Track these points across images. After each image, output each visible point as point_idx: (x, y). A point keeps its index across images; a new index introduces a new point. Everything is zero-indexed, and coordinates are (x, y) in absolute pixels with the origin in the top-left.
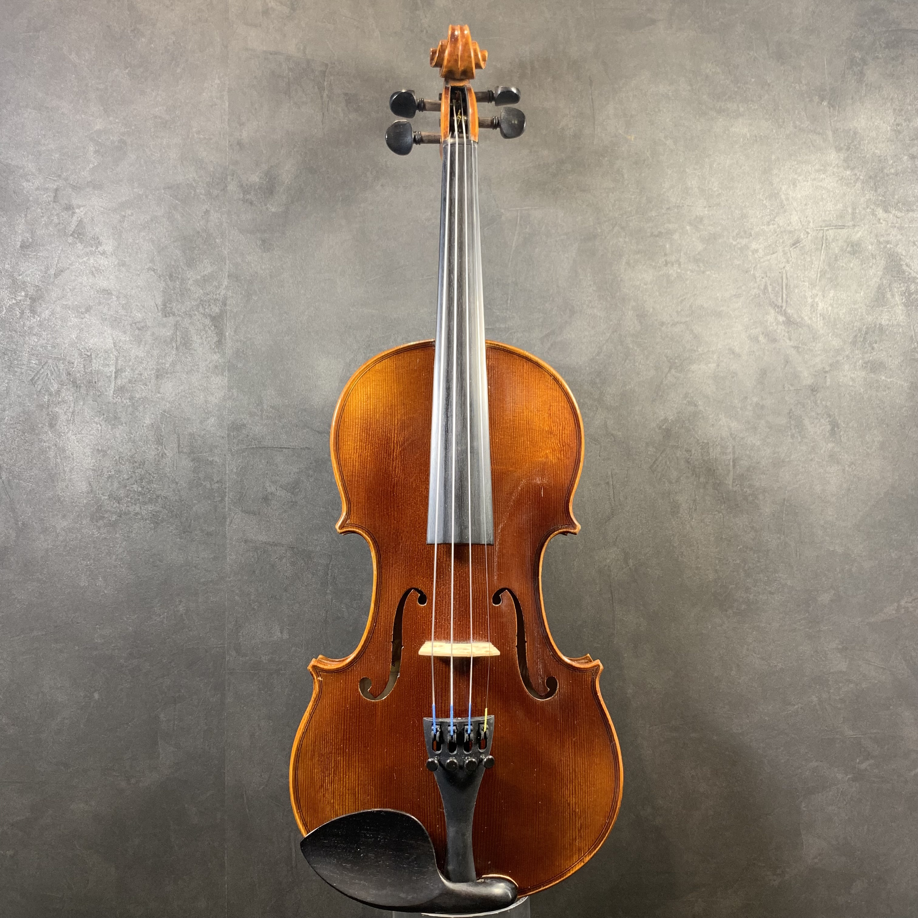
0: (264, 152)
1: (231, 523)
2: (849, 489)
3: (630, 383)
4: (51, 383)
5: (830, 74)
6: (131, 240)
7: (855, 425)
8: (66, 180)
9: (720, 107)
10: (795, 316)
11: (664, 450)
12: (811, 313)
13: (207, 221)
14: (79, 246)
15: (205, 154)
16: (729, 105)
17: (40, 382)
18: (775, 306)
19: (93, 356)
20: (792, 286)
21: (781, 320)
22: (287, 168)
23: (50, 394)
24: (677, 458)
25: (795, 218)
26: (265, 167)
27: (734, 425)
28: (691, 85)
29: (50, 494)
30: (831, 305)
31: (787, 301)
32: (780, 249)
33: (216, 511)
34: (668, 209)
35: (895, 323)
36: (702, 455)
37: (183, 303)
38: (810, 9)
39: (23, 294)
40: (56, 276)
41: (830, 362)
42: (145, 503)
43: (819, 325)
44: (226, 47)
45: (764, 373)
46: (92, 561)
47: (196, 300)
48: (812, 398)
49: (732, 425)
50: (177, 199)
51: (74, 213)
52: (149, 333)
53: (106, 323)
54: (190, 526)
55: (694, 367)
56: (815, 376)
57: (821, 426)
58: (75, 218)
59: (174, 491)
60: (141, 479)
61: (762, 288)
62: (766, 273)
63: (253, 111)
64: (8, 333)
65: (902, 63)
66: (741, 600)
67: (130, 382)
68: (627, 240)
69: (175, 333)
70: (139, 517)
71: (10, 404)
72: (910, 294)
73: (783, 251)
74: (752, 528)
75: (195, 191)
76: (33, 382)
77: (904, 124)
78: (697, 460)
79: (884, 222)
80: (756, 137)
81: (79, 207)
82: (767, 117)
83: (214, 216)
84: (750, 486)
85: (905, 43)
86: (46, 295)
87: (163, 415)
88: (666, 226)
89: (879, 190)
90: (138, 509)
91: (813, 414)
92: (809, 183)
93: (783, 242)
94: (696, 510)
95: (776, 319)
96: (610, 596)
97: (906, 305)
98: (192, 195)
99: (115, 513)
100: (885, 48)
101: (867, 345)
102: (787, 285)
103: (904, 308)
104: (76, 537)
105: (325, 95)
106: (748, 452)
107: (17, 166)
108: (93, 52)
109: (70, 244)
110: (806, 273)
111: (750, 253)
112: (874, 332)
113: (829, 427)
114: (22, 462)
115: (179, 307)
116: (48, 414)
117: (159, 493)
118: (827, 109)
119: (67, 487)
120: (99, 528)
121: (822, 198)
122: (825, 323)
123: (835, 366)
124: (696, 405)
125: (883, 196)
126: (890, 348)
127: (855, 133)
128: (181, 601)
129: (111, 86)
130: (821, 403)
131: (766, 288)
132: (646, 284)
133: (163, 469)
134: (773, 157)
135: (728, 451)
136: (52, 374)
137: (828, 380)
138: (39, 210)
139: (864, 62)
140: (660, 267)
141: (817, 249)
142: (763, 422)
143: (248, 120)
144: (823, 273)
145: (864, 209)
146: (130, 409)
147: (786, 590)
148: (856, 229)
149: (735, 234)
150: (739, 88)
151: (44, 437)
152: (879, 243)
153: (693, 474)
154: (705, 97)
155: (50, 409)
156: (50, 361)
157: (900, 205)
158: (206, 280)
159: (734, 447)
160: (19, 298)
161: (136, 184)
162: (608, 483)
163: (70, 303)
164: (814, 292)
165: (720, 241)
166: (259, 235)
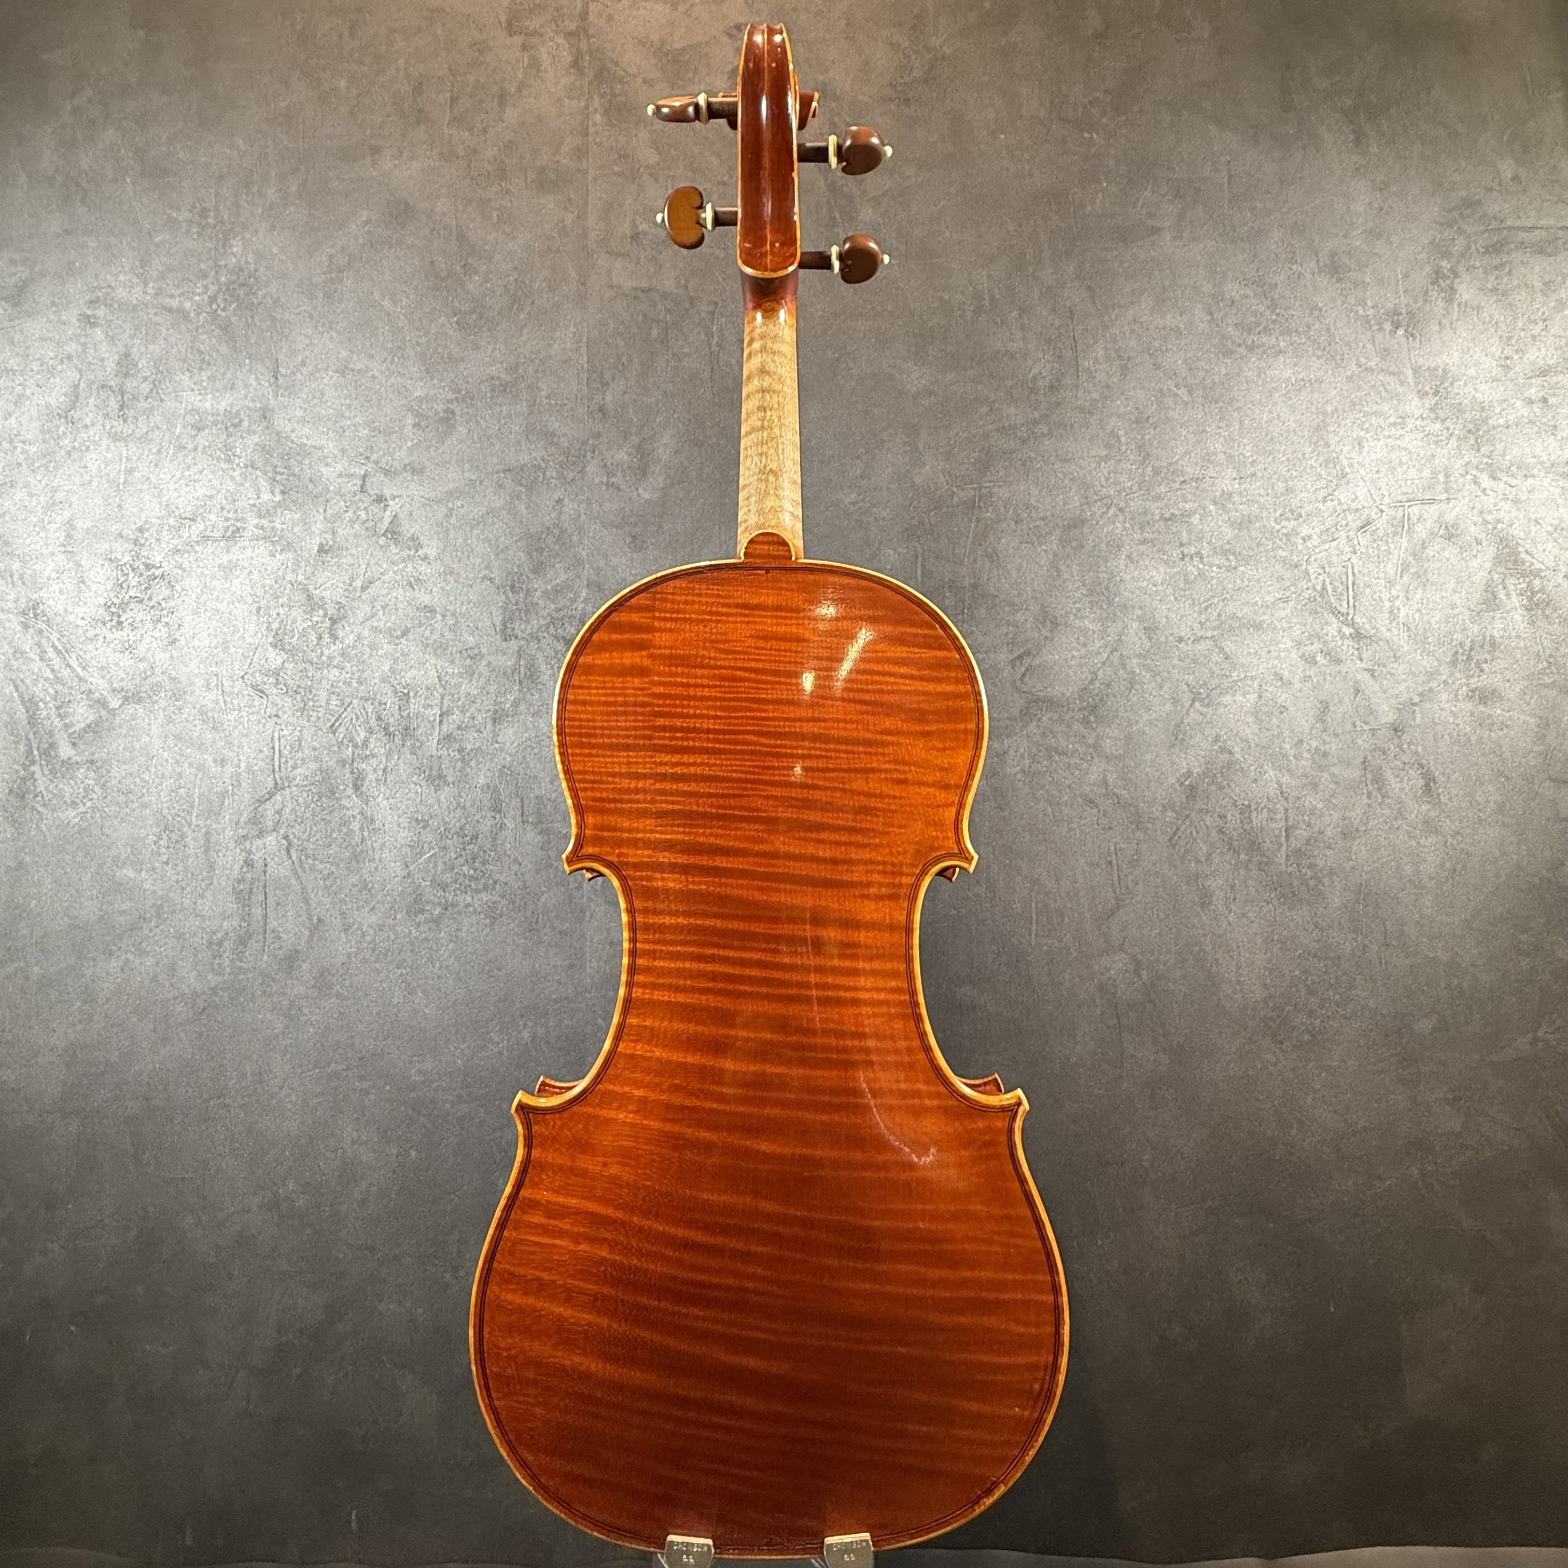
0: (635, 420)
1: (591, 917)
2: (1454, 870)
3: (1137, 721)
4: (356, 731)
5: (1406, 291)
6: (460, 540)
7: (1460, 779)
8: (377, 463)
9: (1253, 342)
10: (1367, 627)
11: (1188, 816)
12: (1391, 623)
13: (561, 513)
14: (394, 549)
15: (557, 424)
16: (1265, 339)
17: (342, 729)
18: (1337, 613)
19: (411, 694)
20: (1362, 585)
21: (1347, 633)
22: (664, 441)
23: (355, 746)
24: (1207, 826)
25: (1362, 492)
26: (635, 440)
27: (1285, 779)
28: (1211, 314)
29: (354, 880)
30: (1418, 610)
31: (1354, 606)
32: (1343, 534)
33: (571, 901)
34: (1184, 482)
35: (1514, 634)
36: (1242, 822)
37: (528, 621)
38: (1376, 205)
39: (321, 613)
40: (364, 589)
41: (1420, 690)
42: (478, 891)
43: (1401, 639)
44: (583, 284)
45: (1325, 707)
46: (408, 970)
47: (545, 618)
48: (1396, 741)
49: (1283, 780)
50: (522, 485)
51: (387, 506)
52: (484, 663)
53: (428, 650)
54: (537, 922)
55: (1227, 699)
56: (1399, 710)
57: (1409, 780)
58: (388, 513)
59: (516, 874)
60: (474, 859)
61: (1319, 588)
62: (1323, 568)
63: (620, 367)
64: (301, 666)
65: (1509, 273)
66: (1303, 1028)
67: (459, 728)
68: (1127, 525)
69: (518, 662)
70: (471, 909)
71: (303, 759)
72: (1533, 593)
73: (1347, 537)
74: (1316, 925)
75: (544, 473)
76: (333, 729)
77: (1516, 357)
78: (1234, 829)
79: (1491, 493)
80: (1303, 380)
81: (394, 498)
82: (1320, 353)
83: (569, 507)
84: (1311, 866)
85: (1512, 246)
86: (350, 613)
87: (501, 772)
88: (1181, 505)
89: (1482, 450)
90: (469, 899)
91: (1398, 763)
92: (1382, 442)
93: (1347, 525)
94: (1234, 899)
95: (1340, 631)
96: (1116, 1021)
97: (1529, 610)
98: (541, 479)
99: (439, 904)
100: (1484, 253)
101: (1473, 665)
102: (1354, 584)
103: (1525, 613)
104: (389, 936)
105: (714, 343)
106: (1306, 818)
107: (314, 447)
108: (412, 296)
109: (382, 547)
110: (1382, 565)
111: (1301, 541)
112: (1482, 647)
113: (1422, 782)
114: (318, 836)
115: (523, 627)
116: (352, 773)
117: (497, 877)
118: (1403, 340)
119: (376, 869)
120: (419, 924)
121: (1401, 462)
122: (1409, 637)
123: (1426, 695)
124: (1231, 753)
125: (1489, 457)
126: (1507, 669)
127: (1445, 372)
128: (525, 1025)
129: (435, 340)
130: (1409, 747)
131: (1324, 588)
132: (1155, 585)
133: (502, 844)
134: (1329, 408)
135: (1278, 816)
136: (358, 718)
137: (1418, 715)
138: (342, 503)
139: (1456, 275)
140: (1174, 562)
141: (1395, 534)
142: (1326, 775)
143: (613, 379)
144: (1406, 567)
145: (1462, 475)
146: (459, 764)
147: (1367, 1014)
148: (1453, 502)
149: (1278, 514)
150: (1278, 315)
151: (345, 802)
152: (1486, 522)
153: (1229, 849)
154: (1230, 329)
155: (355, 765)
156: (355, 702)
157: (1514, 468)
158: (557, 591)
159: (1286, 810)
160: (315, 619)
161: (467, 467)
162: (1110, 862)
163: (382, 624)
164: (1394, 592)
165: (1257, 525)
166: (628, 529)
